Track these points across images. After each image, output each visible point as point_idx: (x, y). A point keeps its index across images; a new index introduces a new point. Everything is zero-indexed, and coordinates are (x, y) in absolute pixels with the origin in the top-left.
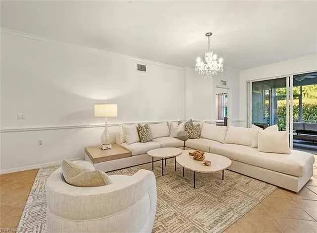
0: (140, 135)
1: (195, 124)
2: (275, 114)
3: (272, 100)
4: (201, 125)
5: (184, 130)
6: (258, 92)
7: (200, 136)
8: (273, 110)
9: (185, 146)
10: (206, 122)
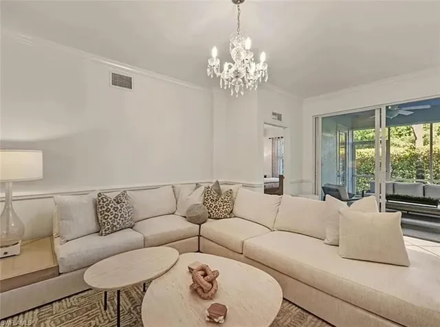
0: (100, 217)
1: (224, 188)
2: (353, 168)
3: (349, 148)
4: (234, 191)
5: (201, 202)
6: (329, 135)
7: (231, 214)
8: (350, 162)
9: (199, 236)
10: (245, 186)
